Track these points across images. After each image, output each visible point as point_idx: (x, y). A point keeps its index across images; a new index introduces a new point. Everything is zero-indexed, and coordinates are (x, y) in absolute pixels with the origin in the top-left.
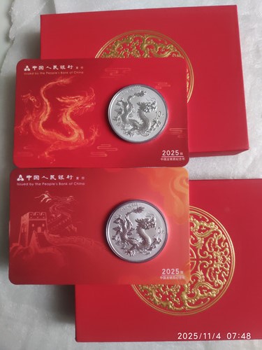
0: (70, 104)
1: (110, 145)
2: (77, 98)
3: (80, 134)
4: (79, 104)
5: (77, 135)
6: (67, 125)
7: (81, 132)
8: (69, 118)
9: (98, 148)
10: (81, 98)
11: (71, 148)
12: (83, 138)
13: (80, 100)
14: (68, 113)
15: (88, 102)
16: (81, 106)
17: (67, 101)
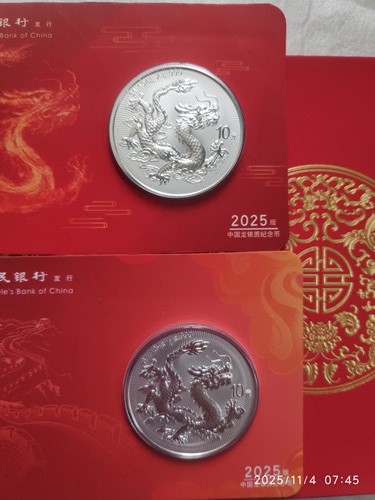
0: (22, 108)
1: (113, 204)
2: (37, 96)
3: (45, 178)
4: (44, 108)
5: (39, 179)
6: (16, 158)
7: (48, 171)
8: (20, 141)
9: (87, 208)
10: (48, 94)
11: (25, 209)
12: (53, 185)
13: (44, 100)
14: (17, 131)
15: (63, 104)
16: (46, 113)
17: (15, 102)
